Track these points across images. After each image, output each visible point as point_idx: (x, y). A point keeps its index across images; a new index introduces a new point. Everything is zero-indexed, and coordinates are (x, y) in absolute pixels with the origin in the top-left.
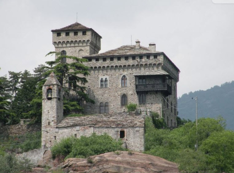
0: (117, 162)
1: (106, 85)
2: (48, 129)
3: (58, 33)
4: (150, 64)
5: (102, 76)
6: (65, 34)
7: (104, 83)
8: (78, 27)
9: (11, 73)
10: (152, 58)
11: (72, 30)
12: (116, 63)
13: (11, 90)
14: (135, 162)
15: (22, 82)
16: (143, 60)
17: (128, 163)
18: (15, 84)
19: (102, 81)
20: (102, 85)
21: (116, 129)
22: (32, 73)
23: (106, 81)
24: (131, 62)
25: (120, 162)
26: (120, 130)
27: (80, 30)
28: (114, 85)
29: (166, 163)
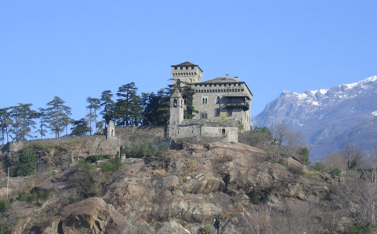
0: (224, 148)
1: (206, 102)
2: (174, 127)
3: (176, 67)
4: (236, 90)
5: (204, 96)
6: (180, 68)
7: (205, 101)
8: (188, 64)
9: (142, 93)
10: (237, 85)
11: (184, 66)
12: (213, 87)
13: (142, 104)
14: (236, 149)
15: (149, 99)
16: (231, 86)
17: (231, 149)
18: (145, 101)
19: (204, 99)
20: (204, 102)
21: (220, 128)
22: (156, 93)
23: (206, 99)
24: (223, 87)
25: (226, 148)
26: (222, 128)
27: (189, 66)
28: (212, 102)
29: (256, 150)
